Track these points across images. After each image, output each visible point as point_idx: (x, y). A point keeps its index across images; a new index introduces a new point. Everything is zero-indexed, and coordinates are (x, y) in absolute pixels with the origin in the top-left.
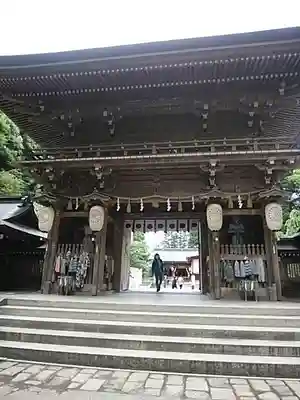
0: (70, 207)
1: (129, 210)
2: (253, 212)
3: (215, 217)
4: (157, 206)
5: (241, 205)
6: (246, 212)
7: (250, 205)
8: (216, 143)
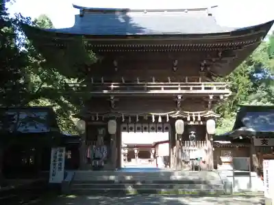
0: (93, 119)
1: (130, 120)
2: (201, 123)
3: (179, 126)
4: (147, 119)
5: (194, 119)
6: (197, 123)
7: (199, 119)
8: (181, 85)
